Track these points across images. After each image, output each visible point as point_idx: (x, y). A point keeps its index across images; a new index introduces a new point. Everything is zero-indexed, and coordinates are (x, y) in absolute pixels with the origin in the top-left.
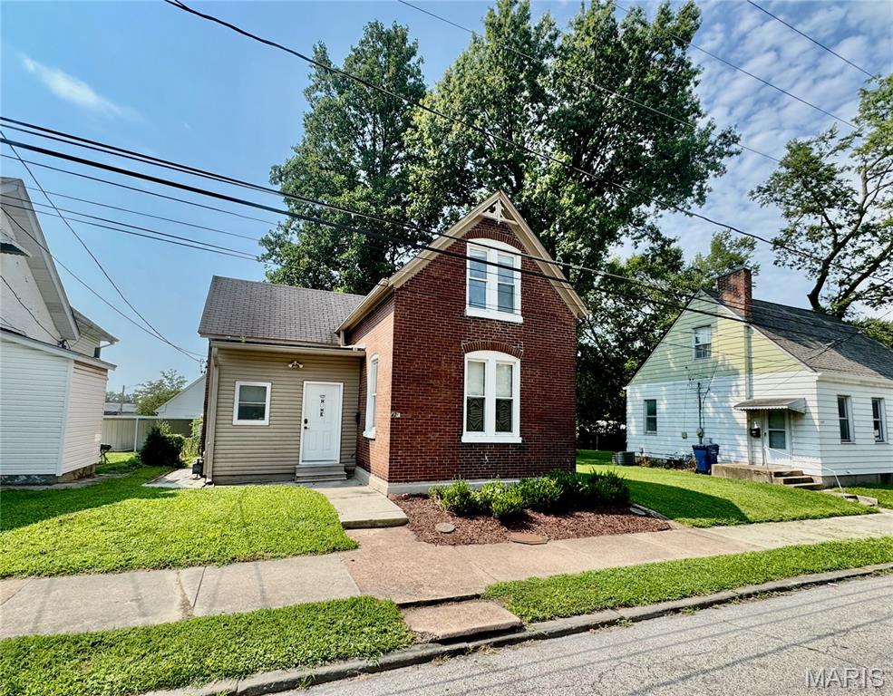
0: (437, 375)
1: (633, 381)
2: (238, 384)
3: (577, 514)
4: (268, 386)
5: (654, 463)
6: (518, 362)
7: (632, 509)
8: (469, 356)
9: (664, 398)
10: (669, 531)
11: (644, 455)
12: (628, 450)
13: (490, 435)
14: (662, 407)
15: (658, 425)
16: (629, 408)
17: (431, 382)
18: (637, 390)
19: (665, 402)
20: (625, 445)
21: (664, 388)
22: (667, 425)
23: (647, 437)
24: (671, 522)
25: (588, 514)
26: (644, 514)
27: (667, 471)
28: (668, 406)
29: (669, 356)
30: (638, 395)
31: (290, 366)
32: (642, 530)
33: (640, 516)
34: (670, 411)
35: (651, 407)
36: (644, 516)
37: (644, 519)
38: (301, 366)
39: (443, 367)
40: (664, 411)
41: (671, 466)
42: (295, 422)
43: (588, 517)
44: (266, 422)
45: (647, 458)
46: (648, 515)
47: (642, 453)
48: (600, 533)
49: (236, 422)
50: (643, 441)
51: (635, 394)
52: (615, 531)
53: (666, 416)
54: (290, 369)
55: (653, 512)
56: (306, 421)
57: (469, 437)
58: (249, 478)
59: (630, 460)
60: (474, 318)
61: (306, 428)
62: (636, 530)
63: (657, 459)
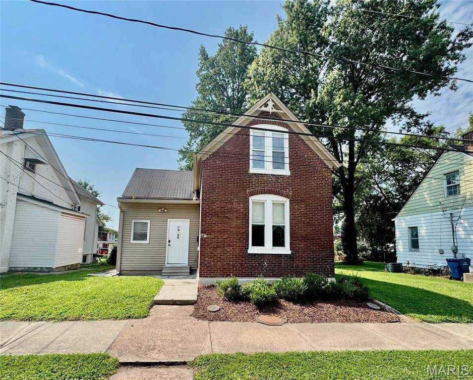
0: (230, 211)
1: (399, 215)
2: (133, 221)
3: (319, 304)
4: (149, 222)
5: (417, 271)
6: (288, 201)
7: (369, 304)
8: (252, 199)
9: (423, 225)
10: (397, 323)
11: (410, 265)
12: (398, 262)
13: (268, 248)
14: (422, 232)
15: (419, 244)
16: (398, 234)
17: (226, 215)
18: (402, 221)
19: (425, 228)
20: (396, 259)
21: (423, 219)
22: (427, 244)
23: (411, 253)
24: (402, 316)
25: (329, 305)
26: (379, 308)
27: (426, 277)
28: (427, 231)
29: (426, 196)
30: (404, 224)
31: (160, 210)
32: (371, 321)
33: (374, 309)
34: (428, 234)
35: (414, 231)
36: (378, 310)
37: (377, 313)
38: (166, 211)
39: (234, 206)
40: (424, 234)
41: (430, 274)
42: (163, 242)
43: (328, 307)
44: (147, 242)
45: (413, 268)
46: (382, 309)
47: (408, 264)
48: (332, 320)
49: (132, 242)
50: (409, 256)
51: (401, 223)
52: (347, 320)
53: (425, 238)
54: (159, 212)
55: (387, 307)
56: (169, 241)
57: (253, 250)
58: (139, 272)
59: (398, 269)
60: (255, 174)
61: (169, 245)
62: (367, 321)
63: (420, 269)
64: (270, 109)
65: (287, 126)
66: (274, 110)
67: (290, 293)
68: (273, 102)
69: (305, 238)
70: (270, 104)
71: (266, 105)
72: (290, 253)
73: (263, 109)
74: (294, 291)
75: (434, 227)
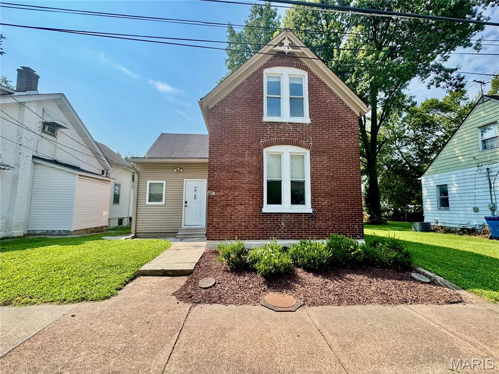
0: (242, 165)
1: (426, 173)
2: (148, 182)
3: (348, 276)
4: (164, 182)
5: (448, 231)
6: (307, 153)
7: (414, 275)
8: (267, 151)
9: (454, 182)
10: (460, 305)
11: (439, 224)
12: (425, 221)
13: (286, 206)
14: (453, 190)
15: (450, 202)
16: (425, 193)
17: (237, 169)
18: (430, 179)
19: (456, 185)
20: (423, 218)
21: (454, 176)
22: (459, 202)
23: (440, 212)
24: (463, 293)
25: (361, 277)
26: (428, 280)
27: (461, 236)
28: (458, 189)
29: (457, 152)
30: (432, 182)
31: (175, 170)
32: (423, 301)
33: (422, 283)
34: (460, 192)
35: (443, 191)
36: (428, 283)
37: (428, 287)
38: (181, 170)
39: (246, 159)
40: (455, 192)
41: (464, 233)
42: (179, 203)
43: (359, 280)
44: (163, 203)
45: (442, 227)
46: (433, 282)
47: (437, 223)
48: (368, 301)
49: (148, 203)
50: (438, 215)
51: (429, 183)
52: (387, 300)
53: (457, 195)
54: (175, 173)
55: (439, 279)
56: (186, 203)
57: (268, 208)
58: (155, 234)
59: (426, 228)
60: (270, 122)
61: (186, 206)
62: (416, 301)
63: (451, 228)
64: (285, 49)
65: (306, 68)
66: (291, 50)
67: (309, 260)
68: (290, 40)
69: (329, 195)
70: (286, 42)
71: (281, 44)
72: (311, 211)
73: (278, 48)
74: (314, 259)
75: (467, 184)
